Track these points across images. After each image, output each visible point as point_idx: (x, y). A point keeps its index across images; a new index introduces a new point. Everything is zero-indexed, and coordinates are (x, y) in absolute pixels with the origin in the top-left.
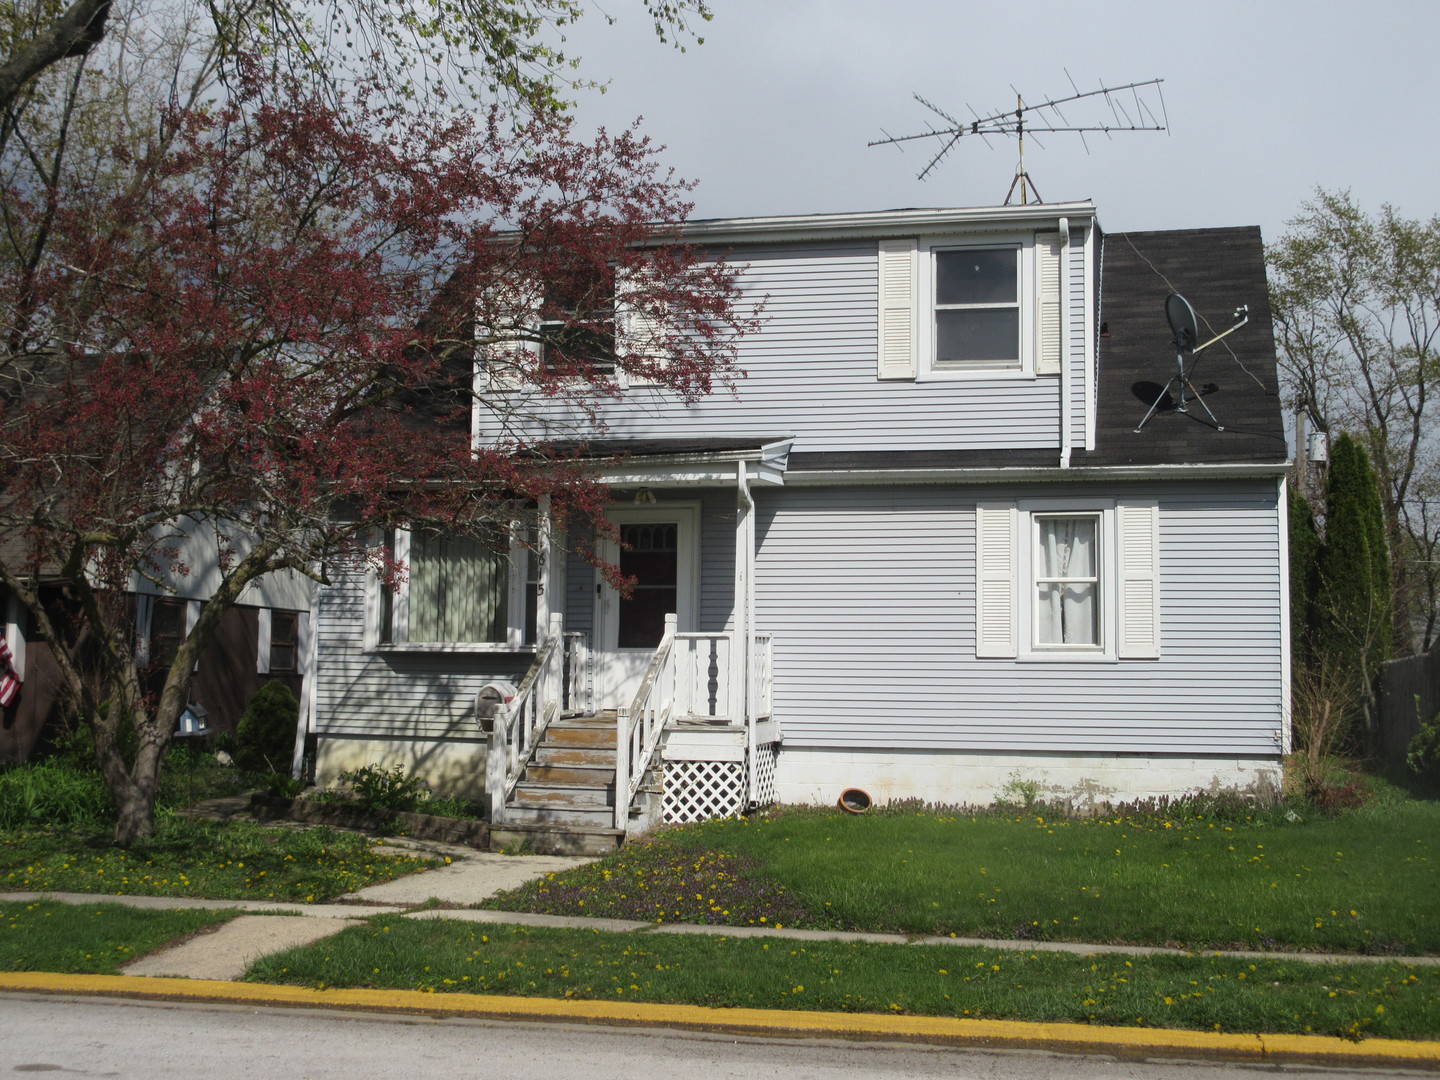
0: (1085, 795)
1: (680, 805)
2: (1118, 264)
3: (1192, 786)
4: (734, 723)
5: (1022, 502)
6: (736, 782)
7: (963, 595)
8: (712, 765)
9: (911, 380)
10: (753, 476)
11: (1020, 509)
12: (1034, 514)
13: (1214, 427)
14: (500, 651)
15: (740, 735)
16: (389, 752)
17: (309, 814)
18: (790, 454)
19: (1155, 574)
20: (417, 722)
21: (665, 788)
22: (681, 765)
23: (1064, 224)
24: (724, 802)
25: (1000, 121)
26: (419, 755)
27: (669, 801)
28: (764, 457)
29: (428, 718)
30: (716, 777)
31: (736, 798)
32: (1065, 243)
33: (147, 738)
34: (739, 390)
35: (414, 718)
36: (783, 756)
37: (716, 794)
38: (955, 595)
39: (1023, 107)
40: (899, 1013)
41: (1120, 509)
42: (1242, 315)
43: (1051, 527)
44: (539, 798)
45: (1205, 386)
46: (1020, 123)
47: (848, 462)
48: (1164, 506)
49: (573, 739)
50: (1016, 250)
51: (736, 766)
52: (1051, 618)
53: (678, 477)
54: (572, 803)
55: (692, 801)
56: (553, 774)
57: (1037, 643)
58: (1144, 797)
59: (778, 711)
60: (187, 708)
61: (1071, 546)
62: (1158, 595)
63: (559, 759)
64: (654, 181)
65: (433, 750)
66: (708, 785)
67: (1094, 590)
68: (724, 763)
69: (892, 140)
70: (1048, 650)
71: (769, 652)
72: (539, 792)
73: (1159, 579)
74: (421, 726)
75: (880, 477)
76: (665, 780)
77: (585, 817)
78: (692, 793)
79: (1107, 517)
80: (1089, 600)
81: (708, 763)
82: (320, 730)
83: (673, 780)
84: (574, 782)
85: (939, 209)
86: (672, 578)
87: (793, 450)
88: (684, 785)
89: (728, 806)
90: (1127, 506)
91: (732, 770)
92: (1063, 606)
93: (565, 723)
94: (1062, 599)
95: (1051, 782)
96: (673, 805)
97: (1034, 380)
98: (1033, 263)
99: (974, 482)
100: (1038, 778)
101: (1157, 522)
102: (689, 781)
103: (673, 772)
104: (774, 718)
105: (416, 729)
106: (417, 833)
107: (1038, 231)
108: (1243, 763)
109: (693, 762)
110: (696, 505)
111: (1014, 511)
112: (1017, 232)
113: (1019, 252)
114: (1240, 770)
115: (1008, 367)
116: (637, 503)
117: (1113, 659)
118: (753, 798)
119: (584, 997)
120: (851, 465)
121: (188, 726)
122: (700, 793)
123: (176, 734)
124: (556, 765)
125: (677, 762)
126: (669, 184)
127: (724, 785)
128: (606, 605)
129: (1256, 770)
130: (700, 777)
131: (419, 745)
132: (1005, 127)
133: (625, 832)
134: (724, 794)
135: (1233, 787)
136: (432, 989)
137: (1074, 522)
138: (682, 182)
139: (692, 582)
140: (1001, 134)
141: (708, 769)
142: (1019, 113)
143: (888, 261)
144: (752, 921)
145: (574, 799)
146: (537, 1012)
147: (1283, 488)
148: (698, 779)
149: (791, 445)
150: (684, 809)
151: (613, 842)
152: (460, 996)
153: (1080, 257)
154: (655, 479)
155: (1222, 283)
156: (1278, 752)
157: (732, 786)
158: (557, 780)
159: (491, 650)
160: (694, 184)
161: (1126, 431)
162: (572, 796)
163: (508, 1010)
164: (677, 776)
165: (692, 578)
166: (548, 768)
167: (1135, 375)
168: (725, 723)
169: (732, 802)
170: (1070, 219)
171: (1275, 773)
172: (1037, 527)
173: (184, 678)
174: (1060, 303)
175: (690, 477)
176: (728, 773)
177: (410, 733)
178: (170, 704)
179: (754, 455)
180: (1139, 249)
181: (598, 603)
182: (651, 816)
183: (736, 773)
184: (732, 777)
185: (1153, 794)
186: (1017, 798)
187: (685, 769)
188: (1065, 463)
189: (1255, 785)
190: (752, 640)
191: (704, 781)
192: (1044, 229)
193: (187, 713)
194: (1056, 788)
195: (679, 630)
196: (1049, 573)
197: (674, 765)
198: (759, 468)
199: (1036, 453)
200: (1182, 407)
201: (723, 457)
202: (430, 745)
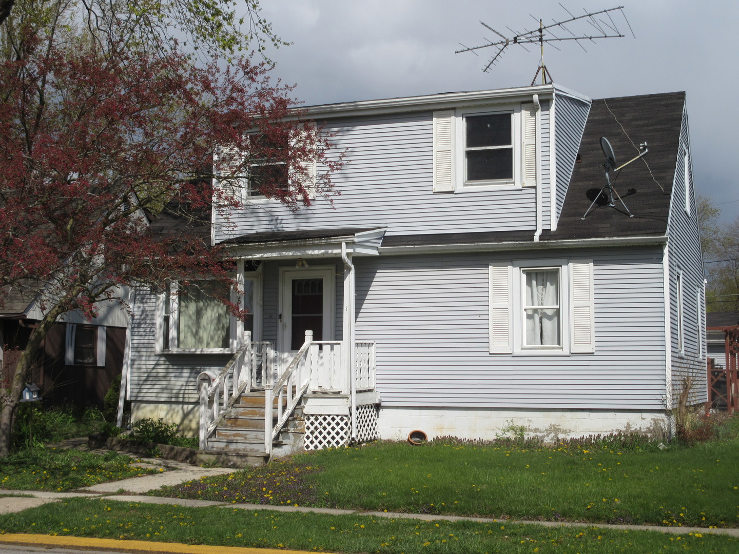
0: (553, 434)
1: (314, 440)
2: (596, 118)
3: (615, 429)
4: (343, 393)
5: (515, 262)
6: (344, 426)
7: (482, 317)
8: (331, 417)
9: (452, 192)
10: (351, 250)
11: (514, 266)
12: (522, 269)
13: (628, 215)
14: (226, 353)
15: (346, 400)
16: (171, 409)
17: (114, 445)
18: (384, 237)
19: (591, 303)
20: (184, 394)
21: (306, 430)
22: (314, 417)
23: (536, 98)
24: (338, 438)
25: (529, 35)
26: (186, 411)
27: (308, 437)
28: (356, 240)
29: (190, 392)
30: (333, 424)
31: (344, 436)
32: (538, 109)
33: (5, 403)
34: (335, 202)
35: (182, 391)
36: (382, 412)
37: (333, 433)
38: (477, 317)
39: (543, 27)
40: (282, 548)
41: (571, 265)
42: (645, 148)
43: (534, 276)
44: (229, 436)
45: (629, 190)
46: (541, 36)
47: (415, 241)
48: (596, 263)
49: (255, 402)
50: (510, 114)
51: (345, 418)
52: (534, 329)
53: (310, 252)
54: (246, 439)
55: (320, 438)
56: (239, 422)
57: (525, 345)
58: (587, 435)
59: (379, 386)
60: (26, 387)
61: (545, 287)
62: (593, 315)
63: (242, 414)
64: (270, 87)
65: (193, 409)
66: (329, 428)
67: (558, 312)
68: (338, 416)
69: (469, 49)
70: (531, 349)
71: (373, 352)
72: (229, 433)
73: (594, 306)
74: (186, 396)
75: (432, 249)
76: (306, 426)
77: (250, 447)
78: (320, 433)
79: (564, 270)
80: (556, 318)
81: (329, 416)
82: (133, 399)
83: (310, 426)
84: (250, 427)
85: (466, 92)
86: (320, 310)
87: (387, 234)
88: (316, 428)
89: (340, 440)
90: (575, 263)
91: (342, 419)
92: (541, 322)
93: (252, 394)
94: (541, 319)
95: (533, 426)
96: (310, 440)
97: (521, 190)
98: (520, 121)
99: (492, 250)
100: (526, 424)
101: (592, 273)
102: (319, 426)
103: (310, 421)
104: (377, 390)
105: (184, 398)
106: (165, 456)
107: (523, 103)
108: (645, 415)
109: (321, 415)
110: (333, 267)
111: (510, 267)
112: (511, 104)
113: (512, 115)
114: (643, 419)
115: (507, 183)
116: (297, 267)
117: (568, 354)
118: (354, 435)
119: (128, 539)
120: (417, 243)
121: (27, 397)
122: (325, 433)
123: (21, 401)
124: (240, 417)
125: (312, 415)
126: (278, 87)
127: (338, 429)
128: (284, 326)
129: (652, 419)
130: (325, 424)
131: (185, 406)
132: (533, 39)
133: (269, 454)
134: (338, 433)
135: (638, 429)
136: (56, 534)
137: (547, 273)
138: (287, 86)
139: (331, 312)
140: (530, 43)
141: (329, 419)
142: (540, 30)
143: (438, 123)
144: (282, 503)
145: (247, 436)
146: (102, 546)
147: (666, 250)
148: (323, 425)
149: (385, 232)
150: (316, 442)
151: (262, 460)
152: (69, 538)
153: (547, 117)
154: (298, 254)
155: (655, 127)
156: (664, 408)
157: (342, 429)
158: (241, 426)
159: (221, 352)
160: (294, 87)
161: (577, 218)
162: (246, 435)
163: (88, 545)
164: (312, 424)
165: (331, 309)
166: (236, 419)
167: (590, 185)
168: (339, 393)
169: (342, 438)
170: (539, 95)
171: (663, 420)
172: (524, 276)
173: (25, 370)
174: (535, 145)
175: (316, 252)
176: (340, 422)
177: (181, 400)
178: (17, 384)
179: (350, 239)
180: (611, 108)
181: (280, 325)
182: (294, 446)
183: (344, 422)
184: (342, 424)
185: (591, 434)
186: (511, 435)
187: (317, 419)
188: (536, 239)
189: (652, 428)
190: (353, 345)
191: (327, 426)
192: (525, 102)
193: (26, 389)
194: (536, 430)
195: (314, 340)
196: (533, 304)
197: (311, 417)
198: (354, 246)
199: (522, 233)
200: (612, 203)
201: (333, 240)
202: (191, 406)
